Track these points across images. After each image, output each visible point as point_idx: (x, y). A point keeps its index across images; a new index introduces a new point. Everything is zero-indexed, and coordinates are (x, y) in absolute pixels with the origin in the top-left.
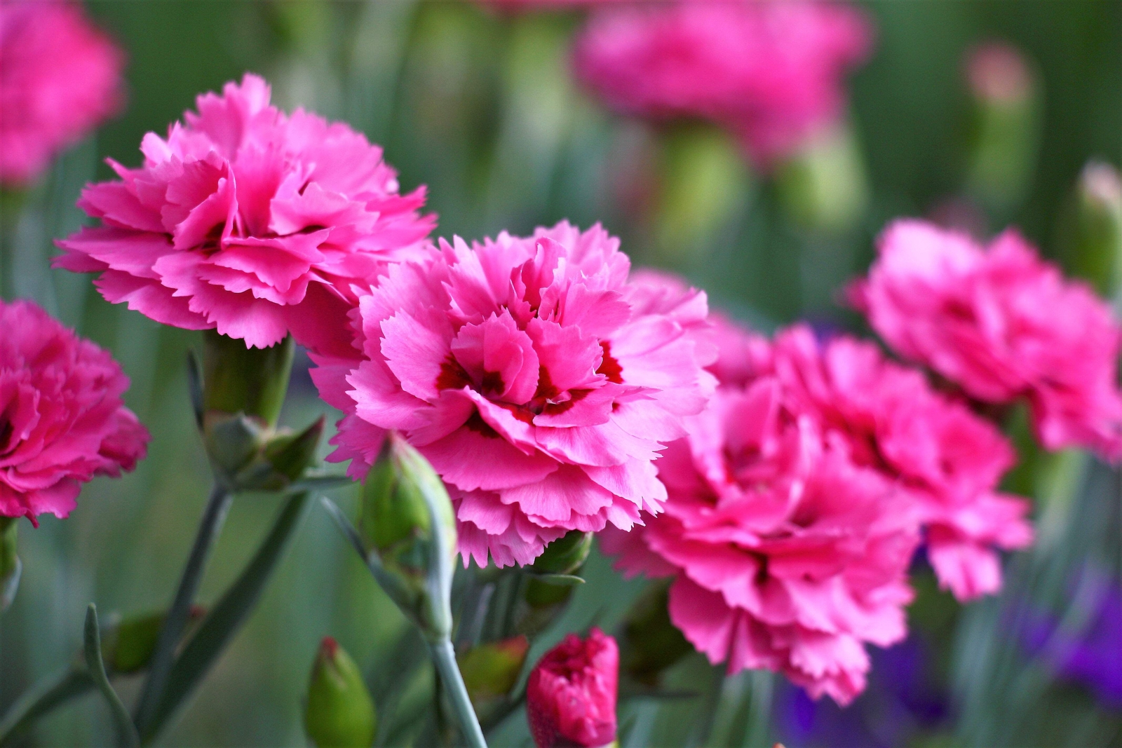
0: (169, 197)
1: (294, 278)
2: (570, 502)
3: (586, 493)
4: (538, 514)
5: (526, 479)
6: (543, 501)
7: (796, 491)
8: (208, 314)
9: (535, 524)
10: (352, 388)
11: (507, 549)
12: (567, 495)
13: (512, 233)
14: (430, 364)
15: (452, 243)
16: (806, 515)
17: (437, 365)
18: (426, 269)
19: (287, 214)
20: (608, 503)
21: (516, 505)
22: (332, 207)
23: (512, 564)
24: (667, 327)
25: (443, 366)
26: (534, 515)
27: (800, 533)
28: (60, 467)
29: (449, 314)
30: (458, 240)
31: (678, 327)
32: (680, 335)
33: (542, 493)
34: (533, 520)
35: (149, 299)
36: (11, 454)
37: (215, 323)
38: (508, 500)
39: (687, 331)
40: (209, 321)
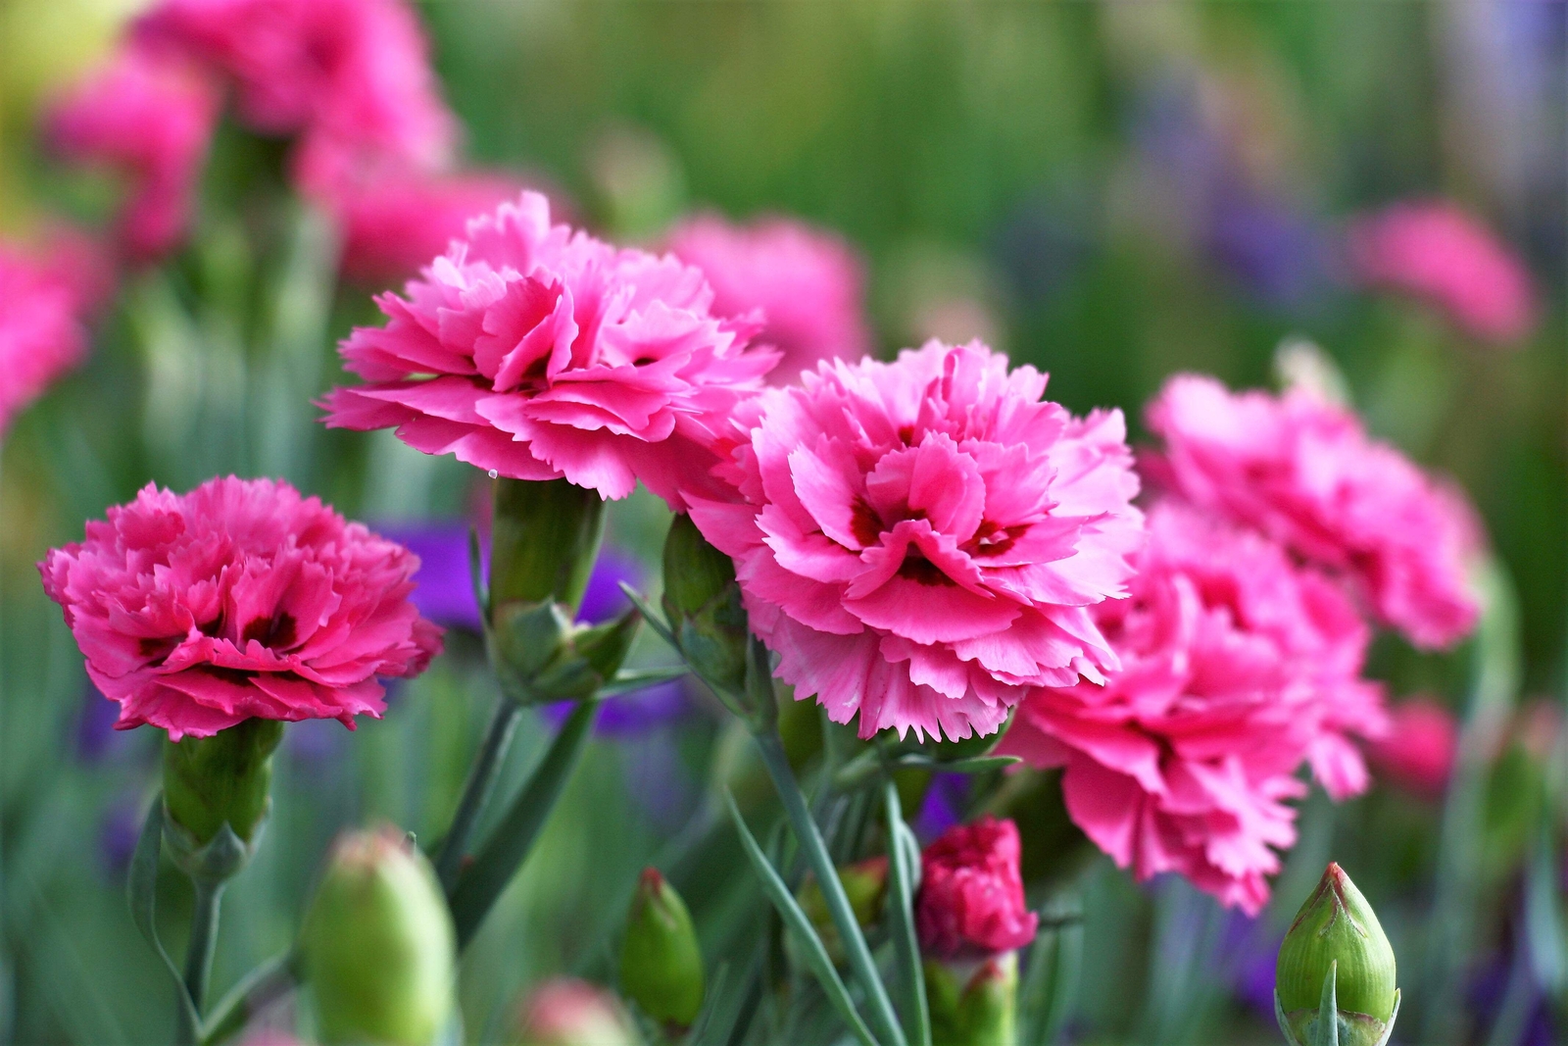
0: (487, 327)
1: (651, 412)
2: (1033, 657)
3: (1051, 643)
4: (1004, 671)
5: (985, 628)
6: (1003, 656)
7: (1180, 663)
8: (551, 462)
9: (1000, 682)
10: (767, 536)
11: (963, 716)
12: (1026, 647)
13: (876, 357)
14: (840, 507)
15: (832, 363)
16: (1196, 686)
17: (849, 509)
18: (810, 400)
19: (620, 343)
20: (1079, 652)
21: (975, 661)
22: (680, 329)
23: (968, 736)
24: (1085, 454)
25: (854, 508)
26: (999, 672)
27: (1197, 705)
28: (366, 659)
29: (857, 445)
30: (838, 361)
31: (1096, 453)
32: (1100, 462)
33: (998, 646)
34: (997, 678)
35: (476, 449)
36: (300, 649)
37: (562, 472)
38: (965, 656)
39: (1109, 457)
40: (556, 469)
